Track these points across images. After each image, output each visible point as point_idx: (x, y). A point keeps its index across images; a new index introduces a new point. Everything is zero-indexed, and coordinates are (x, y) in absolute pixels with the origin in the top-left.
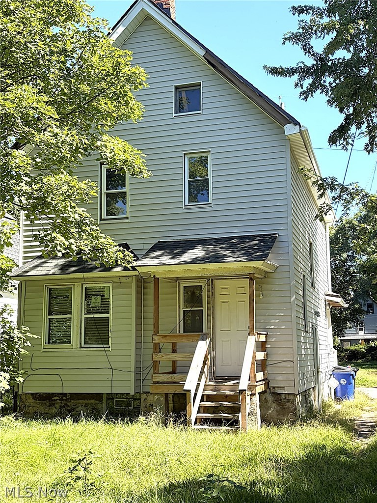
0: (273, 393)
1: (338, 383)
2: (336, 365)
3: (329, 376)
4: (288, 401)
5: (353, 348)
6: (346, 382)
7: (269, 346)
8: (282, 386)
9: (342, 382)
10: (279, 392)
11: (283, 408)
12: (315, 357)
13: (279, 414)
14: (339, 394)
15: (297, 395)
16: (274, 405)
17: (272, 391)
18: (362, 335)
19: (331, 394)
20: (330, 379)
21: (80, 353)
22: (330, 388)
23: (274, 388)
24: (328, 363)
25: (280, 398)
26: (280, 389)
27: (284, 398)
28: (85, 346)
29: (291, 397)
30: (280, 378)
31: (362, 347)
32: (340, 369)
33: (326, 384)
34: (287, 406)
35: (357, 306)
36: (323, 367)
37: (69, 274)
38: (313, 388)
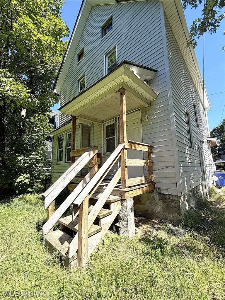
0: (159, 193)
1: (218, 179)
2: (215, 170)
3: (212, 175)
4: (172, 201)
5: (219, 165)
6: (222, 178)
7: (153, 156)
8: (166, 188)
9: (220, 178)
10: (163, 193)
11: (168, 206)
12: (202, 166)
13: (165, 211)
14: (219, 184)
15: (180, 197)
16: (160, 203)
17: (158, 191)
18: (222, 161)
19: (214, 184)
20: (213, 176)
21: (66, 165)
22: (213, 181)
23: (159, 189)
24: (211, 169)
25: (165, 197)
26: (164, 190)
27: (168, 198)
28: (68, 162)
29: (175, 198)
30: (164, 181)
31: (223, 165)
32: (218, 172)
33: (210, 179)
34: (171, 205)
35: (220, 153)
36: (207, 171)
37: (59, 129)
38: (202, 184)
